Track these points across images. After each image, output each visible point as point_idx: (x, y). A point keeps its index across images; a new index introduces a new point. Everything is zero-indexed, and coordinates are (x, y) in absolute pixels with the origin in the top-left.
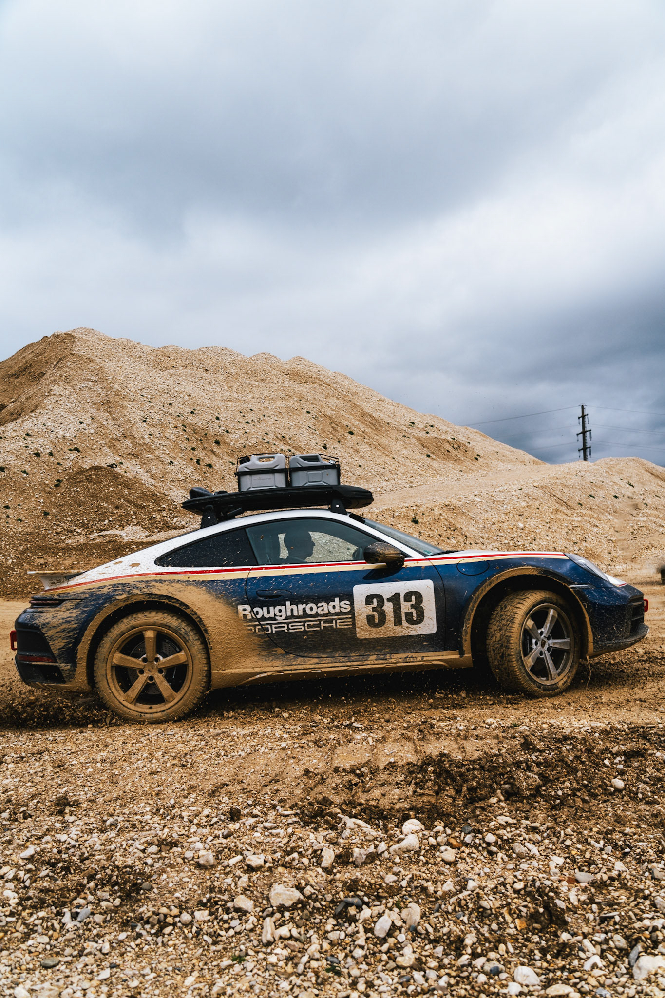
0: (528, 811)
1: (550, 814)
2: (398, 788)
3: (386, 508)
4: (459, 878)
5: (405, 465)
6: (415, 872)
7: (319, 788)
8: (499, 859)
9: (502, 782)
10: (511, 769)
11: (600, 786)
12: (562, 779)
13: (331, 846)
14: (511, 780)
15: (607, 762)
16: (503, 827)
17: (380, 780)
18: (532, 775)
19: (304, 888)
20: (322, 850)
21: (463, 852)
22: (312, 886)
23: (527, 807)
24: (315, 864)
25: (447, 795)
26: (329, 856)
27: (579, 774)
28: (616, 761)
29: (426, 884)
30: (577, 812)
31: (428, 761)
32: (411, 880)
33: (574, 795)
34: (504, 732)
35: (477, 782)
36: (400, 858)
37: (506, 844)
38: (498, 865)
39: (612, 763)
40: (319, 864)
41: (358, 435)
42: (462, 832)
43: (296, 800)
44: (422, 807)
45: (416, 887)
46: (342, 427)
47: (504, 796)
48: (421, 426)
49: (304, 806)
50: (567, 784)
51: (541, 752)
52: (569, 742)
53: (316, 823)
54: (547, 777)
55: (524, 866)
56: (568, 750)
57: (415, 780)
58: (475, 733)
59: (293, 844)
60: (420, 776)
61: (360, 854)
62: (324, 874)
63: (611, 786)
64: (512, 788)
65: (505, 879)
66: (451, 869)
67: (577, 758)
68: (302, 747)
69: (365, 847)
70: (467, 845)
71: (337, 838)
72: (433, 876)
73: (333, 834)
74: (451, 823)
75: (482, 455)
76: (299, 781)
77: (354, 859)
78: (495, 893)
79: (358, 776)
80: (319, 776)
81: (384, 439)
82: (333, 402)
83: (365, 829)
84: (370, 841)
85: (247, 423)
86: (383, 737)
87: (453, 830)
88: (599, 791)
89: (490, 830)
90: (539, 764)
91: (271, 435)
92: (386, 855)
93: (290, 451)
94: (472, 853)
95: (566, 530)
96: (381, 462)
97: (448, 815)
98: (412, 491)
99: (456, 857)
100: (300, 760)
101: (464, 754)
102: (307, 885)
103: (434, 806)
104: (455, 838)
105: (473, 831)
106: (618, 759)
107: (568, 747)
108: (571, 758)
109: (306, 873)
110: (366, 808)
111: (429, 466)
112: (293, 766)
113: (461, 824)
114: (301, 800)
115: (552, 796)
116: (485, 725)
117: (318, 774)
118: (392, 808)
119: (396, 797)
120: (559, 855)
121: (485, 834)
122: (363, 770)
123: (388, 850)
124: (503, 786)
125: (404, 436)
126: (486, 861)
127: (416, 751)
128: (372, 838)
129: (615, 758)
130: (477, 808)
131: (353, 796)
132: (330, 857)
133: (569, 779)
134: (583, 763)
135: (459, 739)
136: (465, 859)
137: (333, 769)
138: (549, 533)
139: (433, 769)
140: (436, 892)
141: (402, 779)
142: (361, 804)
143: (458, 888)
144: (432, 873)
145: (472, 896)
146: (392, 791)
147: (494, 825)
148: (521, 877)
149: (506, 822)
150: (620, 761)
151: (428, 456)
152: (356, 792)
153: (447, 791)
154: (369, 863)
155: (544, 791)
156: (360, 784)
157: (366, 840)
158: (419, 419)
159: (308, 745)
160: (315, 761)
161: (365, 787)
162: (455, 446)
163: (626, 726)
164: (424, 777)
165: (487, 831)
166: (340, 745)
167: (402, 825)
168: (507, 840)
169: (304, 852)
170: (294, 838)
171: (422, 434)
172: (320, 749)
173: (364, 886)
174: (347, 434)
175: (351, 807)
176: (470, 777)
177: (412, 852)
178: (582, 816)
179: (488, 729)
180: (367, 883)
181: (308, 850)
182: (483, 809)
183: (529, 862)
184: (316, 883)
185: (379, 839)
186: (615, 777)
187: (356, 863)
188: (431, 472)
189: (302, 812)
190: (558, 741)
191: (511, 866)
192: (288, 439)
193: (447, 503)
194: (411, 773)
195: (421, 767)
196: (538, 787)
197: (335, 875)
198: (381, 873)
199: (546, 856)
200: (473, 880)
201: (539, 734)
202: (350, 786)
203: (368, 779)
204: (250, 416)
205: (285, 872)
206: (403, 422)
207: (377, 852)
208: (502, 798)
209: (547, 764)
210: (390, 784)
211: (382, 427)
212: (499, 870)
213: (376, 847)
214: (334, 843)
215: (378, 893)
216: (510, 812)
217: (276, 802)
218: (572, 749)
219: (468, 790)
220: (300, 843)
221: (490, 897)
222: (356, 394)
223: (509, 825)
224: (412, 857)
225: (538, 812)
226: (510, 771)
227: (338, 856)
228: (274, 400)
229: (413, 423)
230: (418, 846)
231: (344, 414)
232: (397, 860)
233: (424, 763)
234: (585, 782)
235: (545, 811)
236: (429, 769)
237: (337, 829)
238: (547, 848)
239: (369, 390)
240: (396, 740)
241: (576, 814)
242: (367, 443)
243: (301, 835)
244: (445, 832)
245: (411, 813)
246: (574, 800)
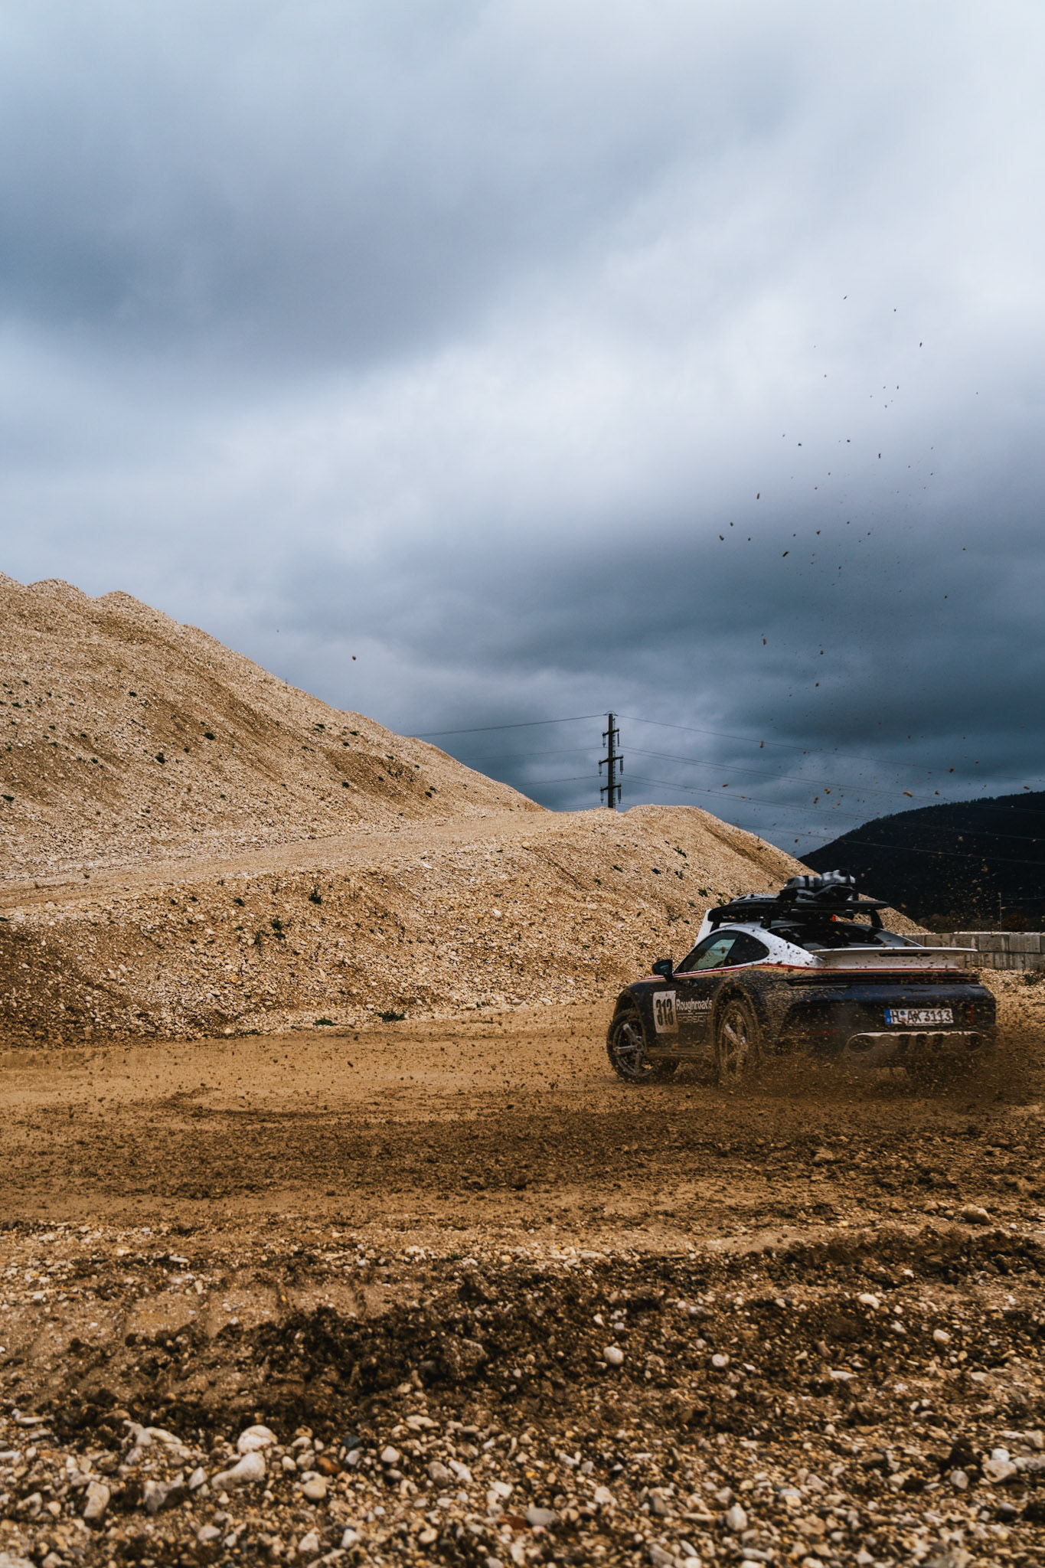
0: (462, 1406)
1: (497, 1409)
2: (240, 1370)
3: (265, 873)
4: (330, 1528)
5: (303, 800)
6: (252, 1520)
7: (96, 1374)
8: (404, 1491)
9: (421, 1357)
10: (438, 1333)
11: (584, 1360)
12: (522, 1350)
13: (106, 1478)
14: (437, 1352)
15: (598, 1319)
16: (415, 1434)
17: (208, 1358)
18: (472, 1343)
19: (44, 1557)
20: (86, 1487)
21: (342, 1481)
22: (61, 1554)
23: (461, 1399)
24: (73, 1513)
25: (324, 1382)
26: (99, 1495)
27: (552, 1340)
28: (614, 1317)
29: (267, 1540)
30: (542, 1404)
31: (298, 1321)
32: (245, 1535)
33: (541, 1376)
34: (434, 1269)
35: (379, 1358)
36: (229, 1496)
37: (415, 1465)
38: (399, 1500)
39: (607, 1320)
40: (79, 1513)
41: (222, 740)
42: (341, 1445)
43: (51, 1395)
44: (278, 1404)
45: (250, 1547)
46: (194, 724)
47: (422, 1381)
48: (335, 732)
49: (63, 1408)
50: (531, 1357)
51: (491, 1303)
52: (542, 1286)
53: (82, 1437)
54: (497, 1347)
55: (444, 1502)
56: (536, 1300)
57: (271, 1355)
58: (385, 1271)
59: (34, 1478)
60: (280, 1348)
61: (157, 1491)
62: (87, 1530)
63: (603, 1360)
64: (437, 1366)
65: (409, 1525)
66: (319, 1511)
67: (550, 1312)
68: (72, 1300)
69: (168, 1479)
70: (349, 1469)
71: (118, 1464)
72: (284, 1526)
73: (111, 1457)
74: (325, 1430)
75: (439, 789)
76: (60, 1361)
77: (145, 1500)
78: (386, 1552)
79: (169, 1351)
80: (98, 1353)
81: (269, 750)
82: (180, 678)
83: (170, 1447)
84: (176, 1467)
85: (16, 705)
86: (223, 1281)
87: (327, 1443)
88: (582, 1368)
89: (392, 1442)
90: (485, 1325)
91: (61, 732)
92: (205, 1491)
93: (95, 761)
94: (358, 1481)
95: (572, 924)
96: (262, 792)
97: (322, 1417)
98: (313, 846)
99: (328, 1490)
100: (65, 1323)
101: (361, 1309)
102: (49, 1552)
103: (300, 1401)
104: (329, 1456)
105: (361, 1444)
106: (618, 1313)
107: (536, 1295)
108: (539, 1313)
109: (54, 1529)
110: (176, 1408)
111: (347, 802)
112: (52, 1334)
113: (343, 1431)
114: (60, 1397)
115: (504, 1379)
116: (403, 1258)
117: (97, 1348)
118: (225, 1407)
119: (235, 1387)
120: (505, 1481)
121: (381, 1448)
122: (179, 1339)
123: (208, 1482)
124: (423, 1363)
125: (305, 748)
126: (380, 1494)
127: (279, 1304)
128: (179, 1462)
129: (612, 1312)
130: (374, 1402)
131: (156, 1387)
132: (101, 1499)
133: (534, 1350)
134: (559, 1321)
135: (356, 1282)
136: (343, 1493)
137: (124, 1339)
138: (544, 929)
139: (303, 1335)
140: (283, 1554)
141: (247, 1354)
142: (168, 1401)
143: (327, 1544)
144: (282, 1521)
145: (346, 1558)
146: (227, 1375)
147: (400, 1432)
148: (436, 1521)
149: (422, 1426)
150: (620, 1318)
151: (346, 785)
152: (163, 1380)
153: (326, 1373)
154: (172, 1507)
155: (492, 1370)
156: (172, 1364)
157: (171, 1467)
158: (332, 720)
159: (84, 1295)
160: (94, 1324)
161: (179, 1370)
162: (394, 771)
163: (638, 1257)
164: (287, 1350)
165: (386, 1443)
166: (142, 1294)
167: (238, 1437)
168: (420, 1458)
169: (53, 1492)
170: (37, 1466)
171: (337, 747)
172: (106, 1303)
173: (155, 1549)
174: (201, 738)
175: (149, 1408)
176: (367, 1349)
177: (252, 1485)
178: (550, 1412)
179: (408, 1263)
180: (161, 1544)
181: (60, 1487)
182: (385, 1404)
183: (453, 1494)
184: (71, 1547)
185: (194, 1463)
186: (610, 1344)
187: (149, 1507)
188: (348, 814)
189: (59, 1419)
190: (526, 1284)
191: (422, 1502)
192: (93, 740)
193: (373, 869)
194: (265, 1343)
195: (284, 1332)
196: (481, 1365)
197: (108, 1529)
198: (193, 1524)
199: (483, 1483)
200: (354, 1529)
201: (494, 1272)
202: (152, 1369)
203: (186, 1355)
204: (23, 694)
205: (16, 1528)
206: (303, 723)
207: (187, 1487)
208: (420, 1384)
209: (499, 1323)
210: (226, 1364)
211: (266, 729)
212: (400, 1510)
213: (187, 1477)
214: (110, 1472)
215: (180, 1560)
216: (431, 1407)
217: (11, 1401)
218: (543, 1298)
219: (362, 1370)
220: (47, 1475)
221: (378, 1559)
222: (223, 667)
223: (425, 1430)
224: (250, 1493)
225: (477, 1407)
226: (436, 1338)
227: (115, 1498)
228: (70, 667)
229: (322, 726)
230: (262, 1473)
231: (199, 701)
232: (224, 1499)
233: (289, 1326)
234: (561, 1353)
235: (489, 1405)
236: (298, 1336)
237: (119, 1448)
238: (486, 1469)
239: (247, 662)
240: (244, 1287)
241: (540, 1409)
242: (239, 757)
243: (50, 1461)
244: (312, 1446)
245: (257, 1415)
246: (540, 1385)
